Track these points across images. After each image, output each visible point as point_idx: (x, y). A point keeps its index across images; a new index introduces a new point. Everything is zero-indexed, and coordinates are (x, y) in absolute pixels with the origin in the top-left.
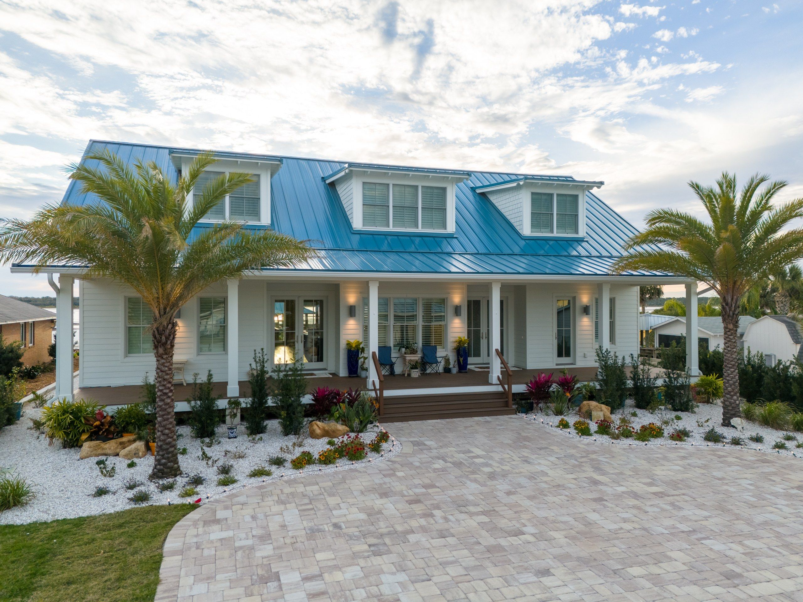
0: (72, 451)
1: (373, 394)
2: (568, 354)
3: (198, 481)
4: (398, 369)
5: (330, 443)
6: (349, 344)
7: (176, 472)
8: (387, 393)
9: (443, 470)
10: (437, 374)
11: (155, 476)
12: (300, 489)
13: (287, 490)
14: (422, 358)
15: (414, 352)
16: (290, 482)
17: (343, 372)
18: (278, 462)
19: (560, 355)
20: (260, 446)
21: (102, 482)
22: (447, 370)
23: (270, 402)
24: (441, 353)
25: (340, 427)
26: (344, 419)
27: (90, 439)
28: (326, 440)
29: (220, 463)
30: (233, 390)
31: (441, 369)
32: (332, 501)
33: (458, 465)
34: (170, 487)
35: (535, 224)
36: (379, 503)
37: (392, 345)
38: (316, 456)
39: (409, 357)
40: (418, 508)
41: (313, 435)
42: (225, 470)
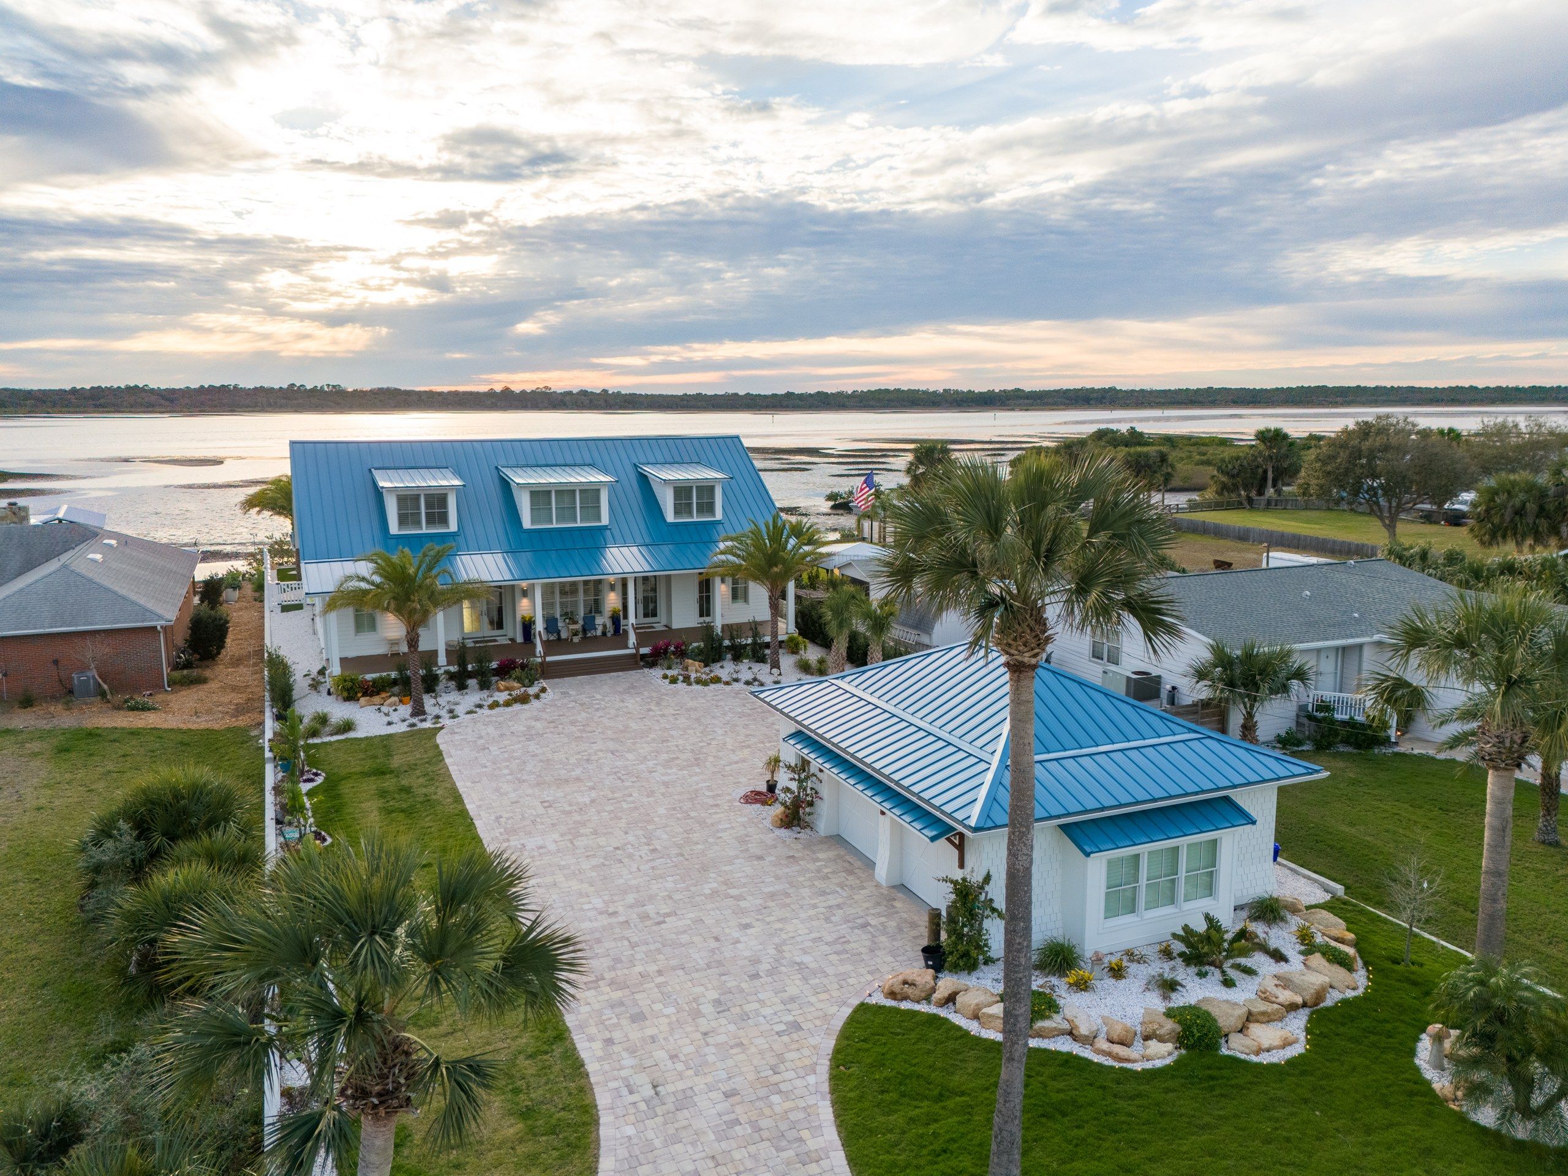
0: (352, 703)
1: (539, 660)
2: (708, 615)
3: (438, 717)
4: (564, 635)
5: (510, 695)
6: (523, 618)
7: (424, 713)
8: (549, 659)
9: (573, 707)
10: (596, 637)
11: (413, 715)
12: (494, 719)
13: (487, 720)
14: (583, 626)
15: (576, 623)
16: (488, 716)
17: (520, 639)
18: (480, 706)
19: (701, 615)
20: (467, 697)
21: (388, 719)
22: (604, 634)
23: (470, 667)
24: (599, 621)
25: (516, 685)
26: (519, 679)
27: (363, 696)
28: (507, 692)
29: (447, 708)
30: (442, 659)
31: (599, 633)
32: (510, 724)
33: (582, 705)
34: (425, 720)
35: (677, 512)
36: (533, 723)
37: (558, 616)
38: (501, 702)
39: (572, 627)
40: (552, 725)
41: (499, 690)
42: (451, 711)
